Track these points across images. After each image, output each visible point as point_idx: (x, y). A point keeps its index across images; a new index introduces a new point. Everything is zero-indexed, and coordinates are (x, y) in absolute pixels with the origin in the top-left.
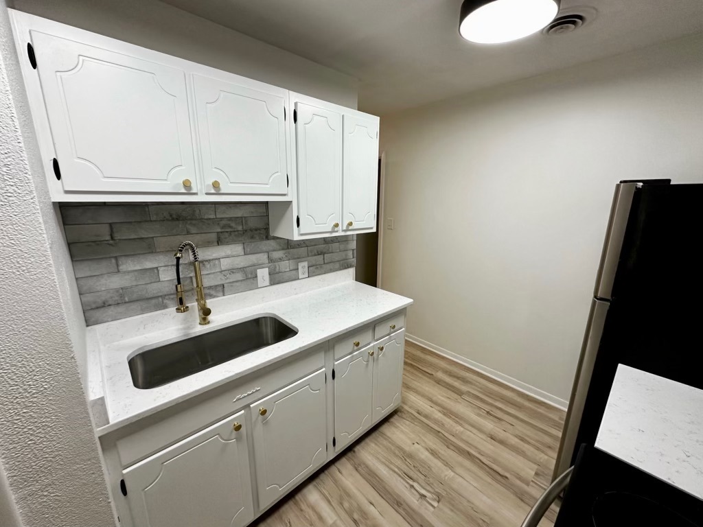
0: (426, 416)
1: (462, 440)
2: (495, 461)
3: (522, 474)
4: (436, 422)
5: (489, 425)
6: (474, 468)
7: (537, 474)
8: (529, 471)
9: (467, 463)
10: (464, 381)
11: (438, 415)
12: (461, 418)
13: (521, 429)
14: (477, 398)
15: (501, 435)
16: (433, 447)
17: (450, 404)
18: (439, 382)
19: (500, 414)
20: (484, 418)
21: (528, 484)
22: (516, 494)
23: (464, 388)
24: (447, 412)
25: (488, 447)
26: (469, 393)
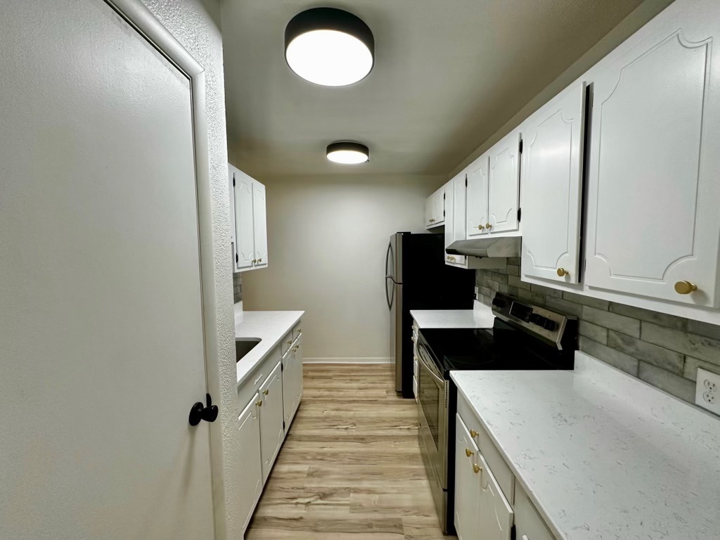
0: (319, 397)
1: (347, 397)
2: (368, 397)
3: (382, 395)
4: (328, 396)
5: (355, 385)
6: (360, 405)
7: (387, 392)
8: (384, 393)
9: (356, 404)
10: (328, 371)
11: (326, 393)
12: (339, 388)
13: (370, 379)
14: (340, 376)
15: (363, 385)
16: (336, 407)
17: (328, 385)
18: (313, 378)
19: (357, 378)
20: (351, 383)
21: (386, 397)
22: (384, 404)
23: (330, 374)
24: (330, 389)
25: (362, 393)
26: (334, 376)
